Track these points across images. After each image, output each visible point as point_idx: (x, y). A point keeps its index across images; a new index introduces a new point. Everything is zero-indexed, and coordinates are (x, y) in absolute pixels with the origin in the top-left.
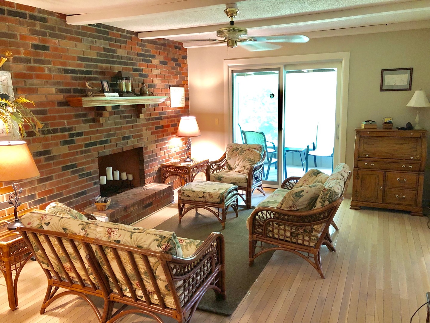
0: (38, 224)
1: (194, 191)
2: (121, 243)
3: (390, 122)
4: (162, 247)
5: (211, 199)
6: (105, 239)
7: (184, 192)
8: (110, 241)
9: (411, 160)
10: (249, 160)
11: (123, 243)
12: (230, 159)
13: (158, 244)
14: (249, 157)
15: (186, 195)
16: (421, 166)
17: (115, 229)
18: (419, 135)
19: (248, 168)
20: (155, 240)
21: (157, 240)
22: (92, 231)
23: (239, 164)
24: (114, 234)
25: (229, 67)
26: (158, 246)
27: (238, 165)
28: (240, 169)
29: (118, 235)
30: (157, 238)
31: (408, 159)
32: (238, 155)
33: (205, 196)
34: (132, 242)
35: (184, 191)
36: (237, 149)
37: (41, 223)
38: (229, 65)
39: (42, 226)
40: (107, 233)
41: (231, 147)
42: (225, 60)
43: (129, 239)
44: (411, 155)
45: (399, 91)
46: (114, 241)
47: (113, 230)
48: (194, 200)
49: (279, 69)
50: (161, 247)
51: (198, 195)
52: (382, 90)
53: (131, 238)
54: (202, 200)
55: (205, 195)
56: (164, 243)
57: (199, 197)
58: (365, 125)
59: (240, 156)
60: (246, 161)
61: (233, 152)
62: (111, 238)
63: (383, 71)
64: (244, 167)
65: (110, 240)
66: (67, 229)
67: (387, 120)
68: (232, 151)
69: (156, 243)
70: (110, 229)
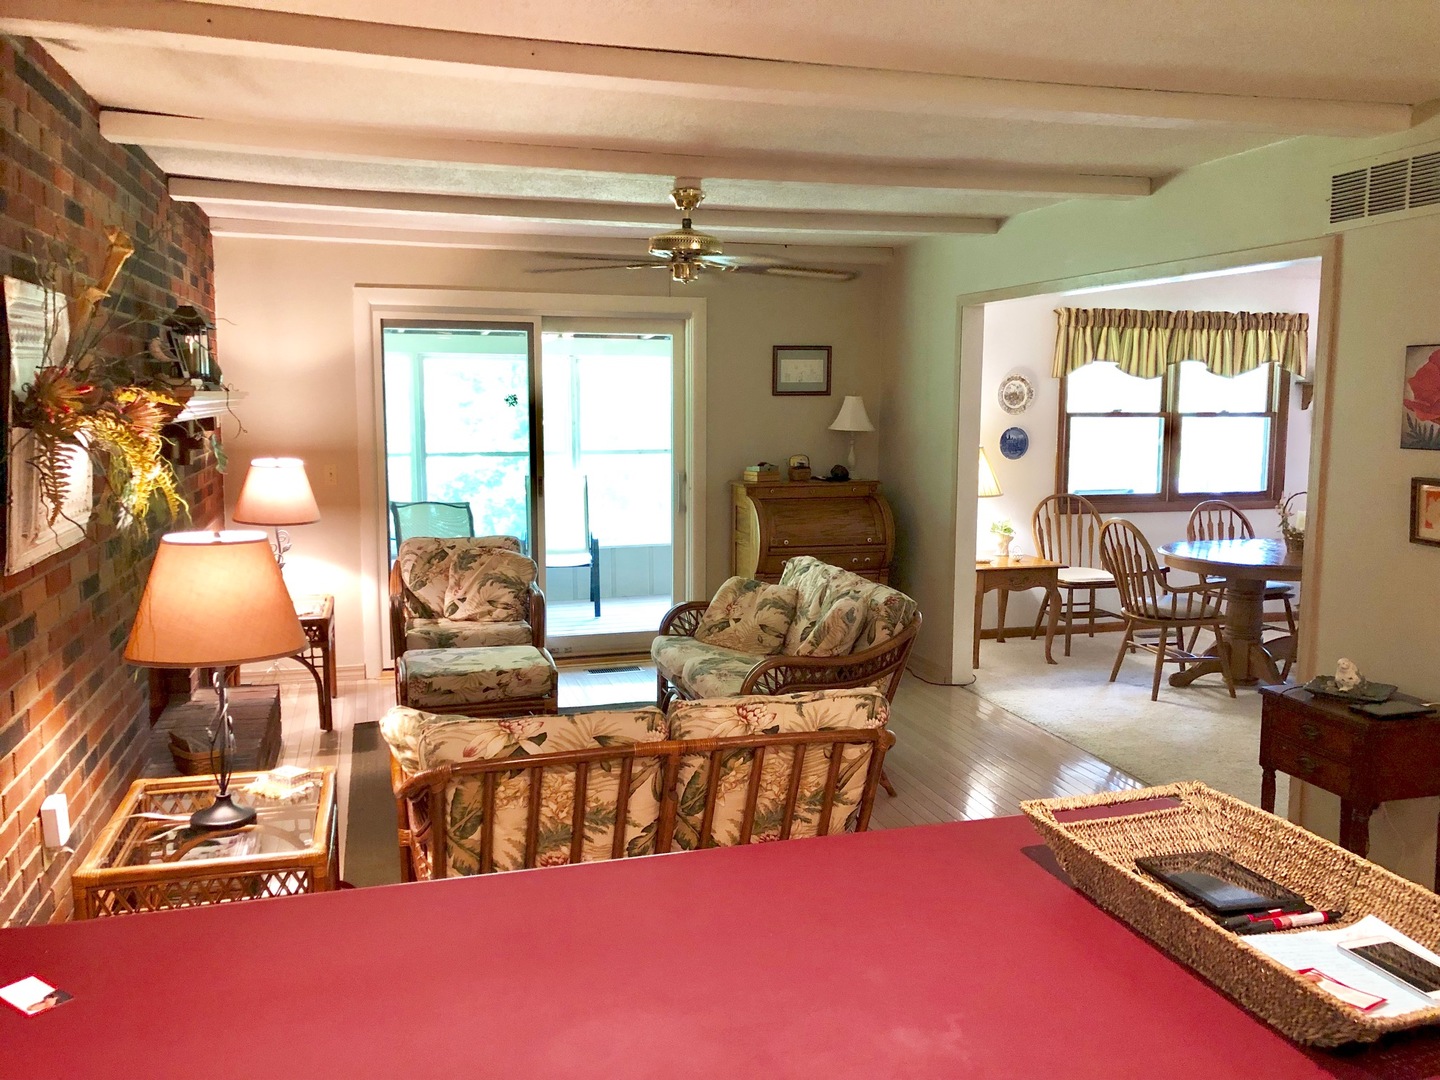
0: (505, 747)
1: (466, 674)
2: (781, 730)
3: (801, 466)
4: (879, 717)
5: (525, 687)
6: (737, 732)
7: (431, 683)
8: (753, 734)
9: (869, 544)
10: (504, 581)
11: (785, 731)
12: (423, 584)
13: (869, 713)
14: (496, 571)
15: (440, 689)
16: (884, 556)
17: (755, 706)
18: (865, 491)
19: (508, 604)
20: (858, 707)
21: (864, 706)
22: (697, 722)
23: (468, 597)
24: (755, 715)
25: (372, 308)
26: (870, 717)
27: (463, 600)
28: (477, 611)
29: (769, 716)
30: (862, 701)
31: (864, 542)
32: (456, 572)
33: (503, 681)
34: (806, 723)
35: (430, 680)
36: (442, 555)
37: (513, 741)
38: (373, 303)
39: (520, 747)
40: (738, 718)
41: (419, 549)
42: (357, 285)
43: (799, 719)
44: (868, 535)
45: (812, 397)
46: (763, 731)
47: (750, 707)
48: (464, 702)
49: (528, 327)
50: (876, 718)
51: (481, 684)
52: (776, 393)
53: (801, 714)
54: (491, 695)
55: (504, 679)
56: (880, 709)
57: (484, 687)
58: (760, 474)
59: (460, 572)
60: (492, 584)
61: (429, 562)
62: (752, 728)
63: (777, 348)
64: (490, 602)
65: (750, 733)
66: (609, 738)
67: (795, 462)
68: (426, 560)
69: (864, 712)
70: (742, 707)
